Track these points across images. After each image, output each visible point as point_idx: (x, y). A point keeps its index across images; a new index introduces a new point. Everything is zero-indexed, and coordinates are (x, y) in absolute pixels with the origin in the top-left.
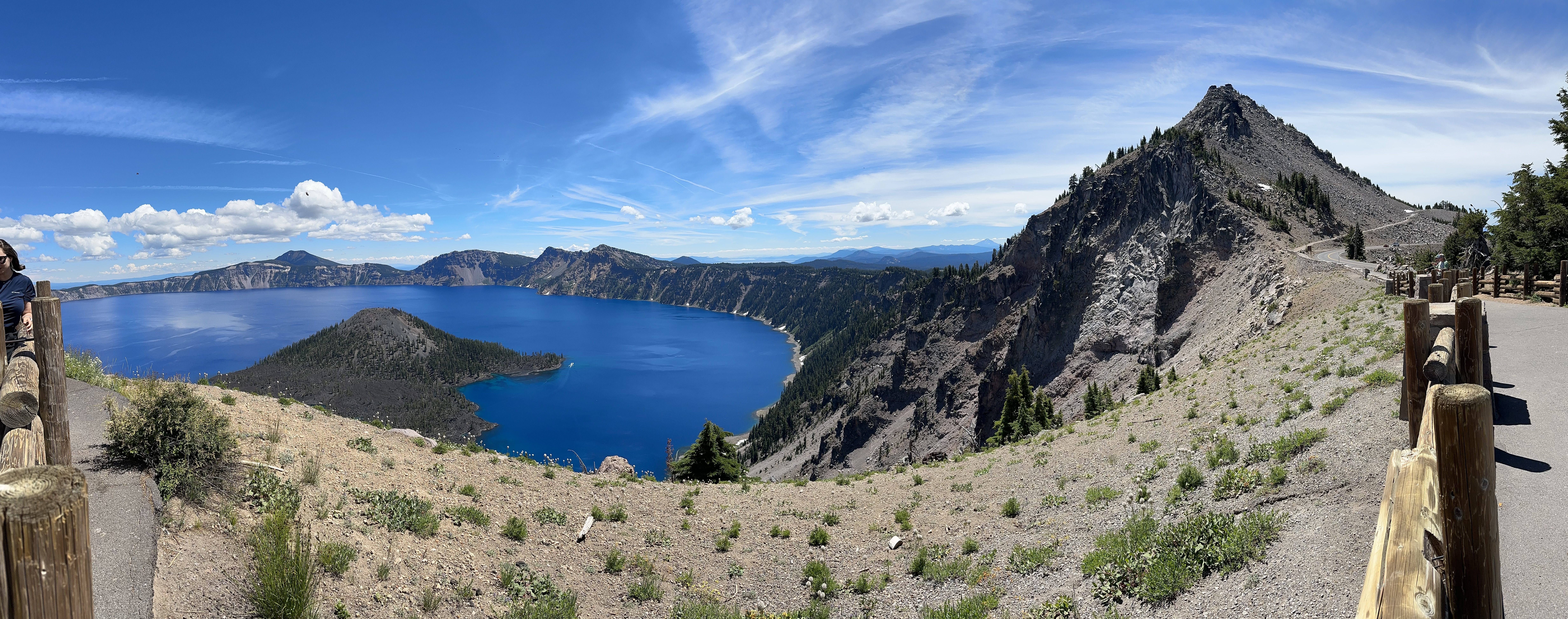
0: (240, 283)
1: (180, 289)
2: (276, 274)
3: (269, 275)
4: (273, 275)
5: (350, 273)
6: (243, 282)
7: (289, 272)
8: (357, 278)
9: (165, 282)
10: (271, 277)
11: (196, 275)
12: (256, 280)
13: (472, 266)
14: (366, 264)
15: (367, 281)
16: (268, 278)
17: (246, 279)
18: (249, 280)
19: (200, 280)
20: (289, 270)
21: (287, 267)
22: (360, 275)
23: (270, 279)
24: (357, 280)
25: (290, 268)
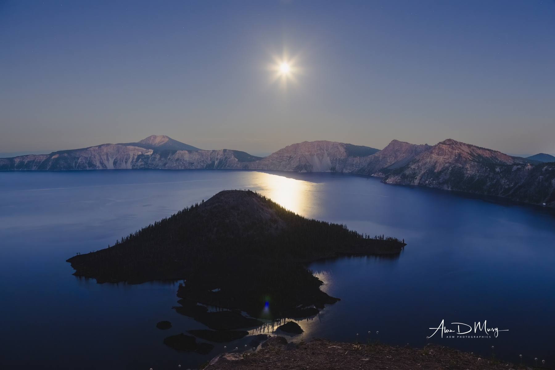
0: (102, 163)
1: (34, 168)
2: (139, 157)
3: (131, 157)
4: (136, 157)
5: (209, 159)
6: (106, 162)
7: (152, 155)
8: (216, 162)
9: (16, 160)
10: (133, 158)
11: (54, 154)
12: (118, 162)
14: (225, 151)
15: (225, 166)
16: (131, 160)
17: (108, 160)
18: (111, 161)
19: (57, 160)
20: (152, 153)
21: (150, 150)
22: (218, 160)
23: (132, 161)
24: (216, 164)
25: (153, 151)
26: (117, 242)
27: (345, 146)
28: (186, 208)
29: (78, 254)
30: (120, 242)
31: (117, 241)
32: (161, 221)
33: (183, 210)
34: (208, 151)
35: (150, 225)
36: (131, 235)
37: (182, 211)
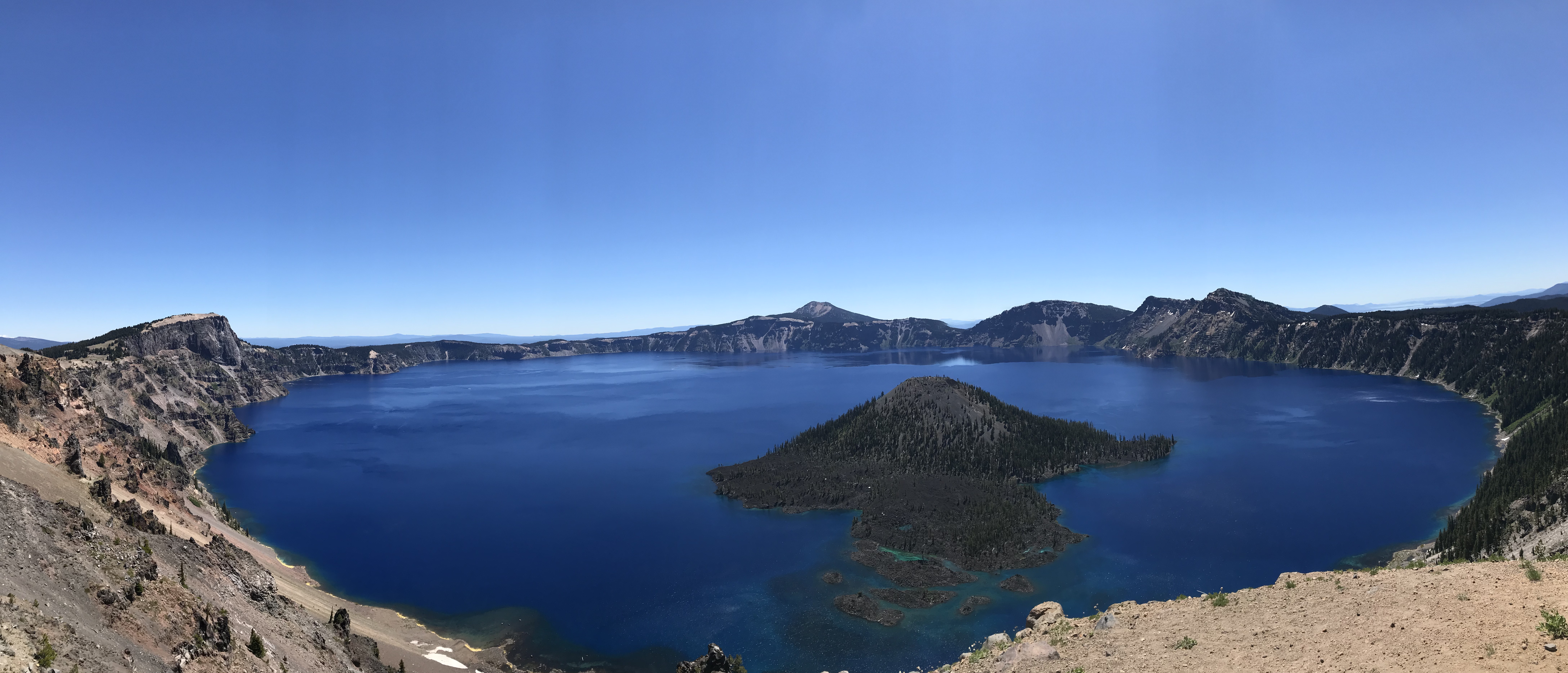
0: (749, 343)
1: (670, 349)
2: (795, 333)
3: (786, 333)
4: (791, 334)
5: (889, 331)
6: (754, 342)
7: (812, 330)
8: (899, 337)
9: (650, 339)
10: (788, 335)
11: (691, 330)
12: (770, 340)
13: (1052, 322)
14: (912, 320)
15: (913, 342)
16: (785, 337)
17: (757, 338)
18: (761, 339)
19: (696, 338)
20: (812, 325)
21: (810, 322)
22: (903, 334)
23: (787, 338)
24: (900, 340)
25: (813, 323)
26: (769, 452)
27: (1086, 308)
28: (858, 406)
29: (720, 466)
30: (772, 452)
31: (769, 450)
32: (825, 424)
33: (855, 409)
34: (887, 321)
35: (810, 428)
36: (787, 443)
37: (853, 409)
